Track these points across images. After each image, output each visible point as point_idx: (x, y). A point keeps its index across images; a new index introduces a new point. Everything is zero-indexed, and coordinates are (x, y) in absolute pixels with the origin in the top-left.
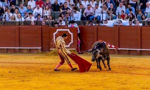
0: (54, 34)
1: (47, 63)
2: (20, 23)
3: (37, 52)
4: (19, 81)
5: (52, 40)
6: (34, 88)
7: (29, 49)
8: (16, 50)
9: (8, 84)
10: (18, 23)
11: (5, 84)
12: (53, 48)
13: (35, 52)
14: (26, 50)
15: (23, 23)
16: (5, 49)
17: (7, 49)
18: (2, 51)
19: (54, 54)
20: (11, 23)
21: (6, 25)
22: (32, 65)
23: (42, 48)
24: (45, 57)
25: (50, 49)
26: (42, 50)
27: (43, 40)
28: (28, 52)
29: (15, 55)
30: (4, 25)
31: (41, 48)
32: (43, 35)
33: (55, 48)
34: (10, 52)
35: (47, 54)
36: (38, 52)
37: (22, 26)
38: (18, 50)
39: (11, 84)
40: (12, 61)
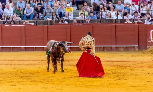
0: (151, 31)
1: (144, 61)
2: (117, 21)
3: (133, 50)
4: (115, 79)
5: (149, 37)
6: (131, 87)
7: (126, 47)
8: (112, 48)
9: (105, 83)
10: (114, 21)
11: (102, 83)
12: (150, 46)
13: (132, 50)
14: (123, 48)
15: (119, 21)
16: (101, 47)
17: (103, 47)
18: (99, 49)
19: (151, 52)
20: (107, 21)
21: (103, 23)
22: (129, 63)
23: (139, 46)
24: (142, 55)
25: (147, 47)
26: (139, 48)
27: (140, 38)
28: (125, 51)
29: (112, 54)
30: (100, 23)
31: (137, 46)
32: (140, 33)
33: (152, 46)
34: (106, 50)
35: (144, 52)
36: (135, 51)
37: (119, 23)
38: (114, 48)
39: (107, 83)
40: (108, 60)
